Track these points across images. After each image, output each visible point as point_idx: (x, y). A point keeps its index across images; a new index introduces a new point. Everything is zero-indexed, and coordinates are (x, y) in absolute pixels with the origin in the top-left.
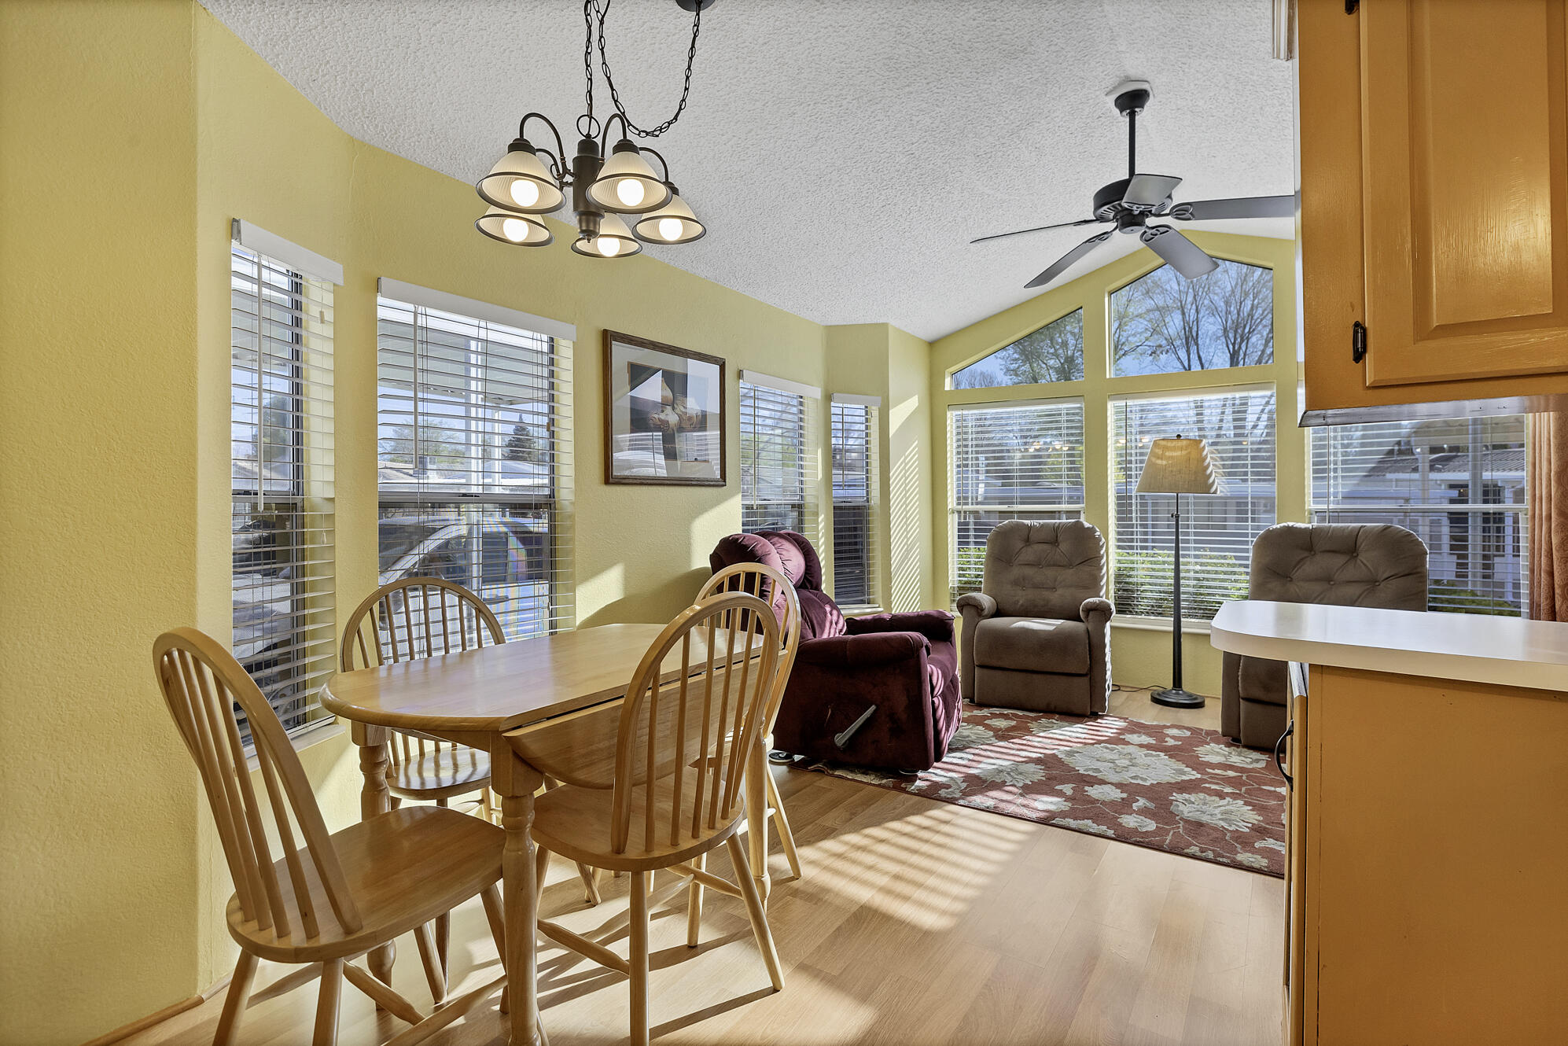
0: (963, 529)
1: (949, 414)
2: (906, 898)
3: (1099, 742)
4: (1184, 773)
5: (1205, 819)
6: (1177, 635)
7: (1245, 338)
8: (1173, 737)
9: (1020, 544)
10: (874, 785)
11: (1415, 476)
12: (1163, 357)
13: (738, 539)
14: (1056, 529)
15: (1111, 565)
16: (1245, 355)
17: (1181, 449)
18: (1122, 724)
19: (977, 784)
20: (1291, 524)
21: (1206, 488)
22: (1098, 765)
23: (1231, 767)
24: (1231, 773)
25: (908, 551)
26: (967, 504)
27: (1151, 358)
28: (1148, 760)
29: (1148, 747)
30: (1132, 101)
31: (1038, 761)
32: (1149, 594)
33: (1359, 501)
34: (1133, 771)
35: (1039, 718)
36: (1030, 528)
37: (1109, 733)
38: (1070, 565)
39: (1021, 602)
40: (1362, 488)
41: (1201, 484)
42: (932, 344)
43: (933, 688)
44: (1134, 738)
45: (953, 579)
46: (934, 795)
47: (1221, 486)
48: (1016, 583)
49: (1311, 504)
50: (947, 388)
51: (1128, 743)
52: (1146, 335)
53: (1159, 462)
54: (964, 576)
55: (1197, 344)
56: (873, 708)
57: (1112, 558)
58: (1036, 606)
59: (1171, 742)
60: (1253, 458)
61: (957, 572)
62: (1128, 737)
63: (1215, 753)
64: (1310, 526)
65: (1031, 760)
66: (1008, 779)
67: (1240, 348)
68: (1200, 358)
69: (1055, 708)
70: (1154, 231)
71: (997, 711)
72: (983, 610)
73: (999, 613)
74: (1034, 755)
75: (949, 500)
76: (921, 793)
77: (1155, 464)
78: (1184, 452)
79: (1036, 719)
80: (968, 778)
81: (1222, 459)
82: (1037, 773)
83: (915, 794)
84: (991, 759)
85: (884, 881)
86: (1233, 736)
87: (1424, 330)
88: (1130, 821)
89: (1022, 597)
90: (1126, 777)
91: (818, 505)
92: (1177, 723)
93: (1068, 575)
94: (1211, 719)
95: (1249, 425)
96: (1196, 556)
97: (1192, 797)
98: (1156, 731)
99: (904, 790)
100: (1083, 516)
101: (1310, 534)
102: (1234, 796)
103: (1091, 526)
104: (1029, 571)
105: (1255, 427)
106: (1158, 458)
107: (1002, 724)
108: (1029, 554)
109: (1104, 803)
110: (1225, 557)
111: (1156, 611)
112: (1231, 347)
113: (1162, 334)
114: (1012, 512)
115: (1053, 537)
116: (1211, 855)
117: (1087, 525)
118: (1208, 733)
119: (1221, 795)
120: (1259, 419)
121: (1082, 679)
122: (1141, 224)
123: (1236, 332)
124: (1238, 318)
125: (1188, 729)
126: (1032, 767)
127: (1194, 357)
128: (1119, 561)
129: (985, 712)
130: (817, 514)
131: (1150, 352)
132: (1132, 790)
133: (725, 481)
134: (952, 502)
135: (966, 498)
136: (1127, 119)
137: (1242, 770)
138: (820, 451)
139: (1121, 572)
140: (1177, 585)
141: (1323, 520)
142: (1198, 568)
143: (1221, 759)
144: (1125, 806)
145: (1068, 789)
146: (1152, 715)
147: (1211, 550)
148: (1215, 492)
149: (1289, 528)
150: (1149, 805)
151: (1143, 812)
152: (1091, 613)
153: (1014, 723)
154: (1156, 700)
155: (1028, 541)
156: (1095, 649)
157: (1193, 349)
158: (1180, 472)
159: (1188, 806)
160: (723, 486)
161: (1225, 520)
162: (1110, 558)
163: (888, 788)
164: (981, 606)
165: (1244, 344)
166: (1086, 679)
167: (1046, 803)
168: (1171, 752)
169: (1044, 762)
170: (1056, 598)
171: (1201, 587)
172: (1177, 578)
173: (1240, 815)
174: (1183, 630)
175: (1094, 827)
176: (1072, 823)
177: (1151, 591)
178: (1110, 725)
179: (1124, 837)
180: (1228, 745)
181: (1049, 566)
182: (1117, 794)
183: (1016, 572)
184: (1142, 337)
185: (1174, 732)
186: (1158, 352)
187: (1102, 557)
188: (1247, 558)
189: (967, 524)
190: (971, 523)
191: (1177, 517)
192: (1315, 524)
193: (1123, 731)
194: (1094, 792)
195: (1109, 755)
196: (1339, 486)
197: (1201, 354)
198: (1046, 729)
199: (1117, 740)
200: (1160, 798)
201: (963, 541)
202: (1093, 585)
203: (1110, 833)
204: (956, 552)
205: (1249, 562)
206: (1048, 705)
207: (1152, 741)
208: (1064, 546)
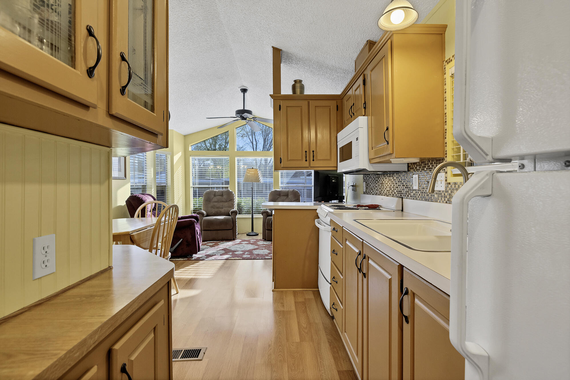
0: (195, 192)
1: (190, 158)
2: (201, 275)
3: (236, 244)
4: (255, 247)
5: (259, 253)
6: (252, 218)
7: (268, 135)
8: (252, 241)
9: (213, 196)
10: (182, 260)
11: (304, 177)
12: (245, 138)
13: (136, 196)
14: (222, 192)
15: (236, 201)
16: (267, 140)
17: (253, 171)
18: (240, 240)
19: (208, 256)
20: (276, 189)
21: (259, 181)
22: (236, 248)
23: (264, 245)
24: (264, 246)
25: (179, 199)
26: (196, 185)
27: (241, 138)
28: (247, 246)
29: (247, 244)
30: (244, 91)
31: (222, 250)
32: (245, 209)
33: (289, 184)
34: (244, 248)
35: (220, 242)
36: (215, 192)
37: (238, 242)
38: (226, 202)
39: (213, 212)
40: (292, 181)
41: (258, 180)
42: (185, 136)
43: (197, 233)
44: (244, 243)
45: (192, 208)
46: (198, 260)
47: (262, 180)
48: (212, 207)
49: (280, 185)
50: (190, 150)
51: (242, 244)
52: (240, 130)
53: (248, 174)
54: (195, 207)
55: (255, 135)
56: (182, 239)
57: (236, 200)
58: (217, 213)
59: (252, 242)
60: (269, 172)
61: (193, 206)
62: (242, 243)
63: (261, 243)
64: (280, 190)
65: (221, 250)
66: (216, 254)
67: (266, 137)
68: (255, 139)
69: (224, 239)
70: (248, 121)
71: (209, 242)
72: (204, 215)
73: (207, 216)
74: (221, 249)
75: (191, 184)
76: (195, 260)
77: (248, 175)
78: (254, 172)
79: (219, 242)
80: (206, 255)
81: (262, 172)
82: (223, 252)
83: (194, 260)
84: (210, 251)
85: (194, 274)
86: (265, 239)
87: (288, 160)
88: (245, 256)
89: (214, 211)
90: (243, 250)
91: (152, 186)
92: (253, 239)
93: (226, 204)
94: (260, 237)
95: (268, 162)
96: (256, 198)
97: (257, 250)
98: (249, 241)
99: (191, 260)
100: (229, 188)
101: (280, 192)
102: (265, 249)
103: (232, 191)
104: (216, 204)
105: (270, 162)
106: (248, 173)
107: (211, 244)
108: (215, 199)
109: (239, 254)
110: (263, 198)
111: (247, 213)
112: (264, 137)
113: (245, 130)
114: (210, 187)
115: (222, 194)
116: (261, 258)
117: (230, 191)
118: (259, 240)
119: (262, 249)
120: (271, 160)
121: (231, 230)
122: (246, 120)
123: (265, 133)
124: (266, 129)
125: (255, 239)
126: (221, 251)
127: (254, 139)
128: (238, 201)
129: (206, 242)
130: (151, 188)
131: (241, 136)
132: (244, 252)
133: (126, 178)
134: (191, 185)
135: (196, 183)
136: (243, 94)
137: (266, 245)
138: (152, 169)
139: (239, 203)
140: (252, 206)
141: (282, 189)
142: (257, 201)
143: (263, 244)
144: (244, 254)
145: (231, 253)
146: (247, 238)
147: (260, 196)
148: (261, 182)
149: (276, 190)
150: (248, 253)
151: (248, 254)
152: (233, 213)
153: (214, 244)
154: (247, 235)
155: (215, 195)
156: (234, 222)
157: (254, 136)
158: (253, 177)
159: (256, 252)
160: (125, 179)
161: (262, 191)
162: (236, 199)
163: (186, 260)
164: (204, 213)
165: (267, 137)
166: (231, 231)
167: (226, 256)
168: (252, 244)
169: (224, 250)
170: (223, 210)
171: (258, 206)
172: (252, 204)
173: (266, 252)
174: (254, 217)
175: (238, 258)
176: (232, 258)
177: (246, 208)
178: (237, 241)
179: (244, 259)
180: (264, 241)
181: (221, 202)
182: (242, 253)
183: (212, 204)
184: (239, 131)
185: (253, 240)
186: (244, 136)
187: (234, 199)
188: (267, 198)
189: (196, 191)
190: (197, 191)
191: (252, 188)
192: (281, 190)
193: (241, 242)
194: (236, 253)
195: (238, 246)
196: (286, 180)
197: (256, 138)
198: (222, 244)
199: (240, 243)
200: (250, 252)
201: (195, 196)
202: (232, 206)
203: (241, 259)
204: (193, 199)
205: (268, 199)
206: (222, 239)
207: (248, 243)
208: (225, 197)
